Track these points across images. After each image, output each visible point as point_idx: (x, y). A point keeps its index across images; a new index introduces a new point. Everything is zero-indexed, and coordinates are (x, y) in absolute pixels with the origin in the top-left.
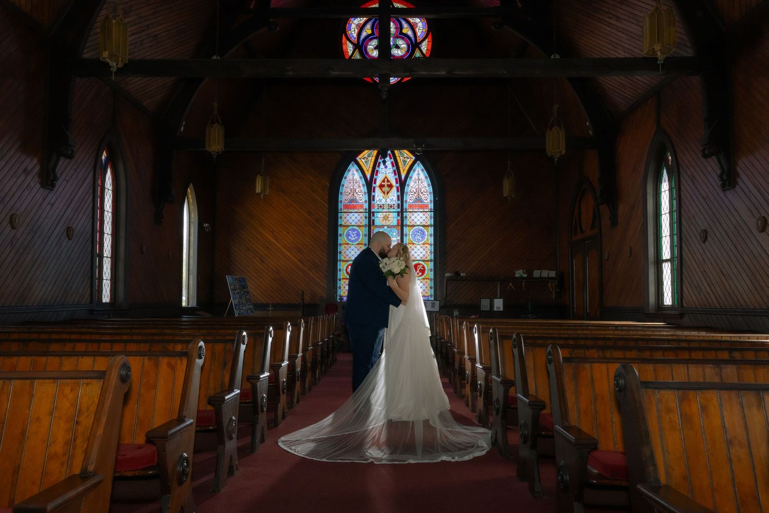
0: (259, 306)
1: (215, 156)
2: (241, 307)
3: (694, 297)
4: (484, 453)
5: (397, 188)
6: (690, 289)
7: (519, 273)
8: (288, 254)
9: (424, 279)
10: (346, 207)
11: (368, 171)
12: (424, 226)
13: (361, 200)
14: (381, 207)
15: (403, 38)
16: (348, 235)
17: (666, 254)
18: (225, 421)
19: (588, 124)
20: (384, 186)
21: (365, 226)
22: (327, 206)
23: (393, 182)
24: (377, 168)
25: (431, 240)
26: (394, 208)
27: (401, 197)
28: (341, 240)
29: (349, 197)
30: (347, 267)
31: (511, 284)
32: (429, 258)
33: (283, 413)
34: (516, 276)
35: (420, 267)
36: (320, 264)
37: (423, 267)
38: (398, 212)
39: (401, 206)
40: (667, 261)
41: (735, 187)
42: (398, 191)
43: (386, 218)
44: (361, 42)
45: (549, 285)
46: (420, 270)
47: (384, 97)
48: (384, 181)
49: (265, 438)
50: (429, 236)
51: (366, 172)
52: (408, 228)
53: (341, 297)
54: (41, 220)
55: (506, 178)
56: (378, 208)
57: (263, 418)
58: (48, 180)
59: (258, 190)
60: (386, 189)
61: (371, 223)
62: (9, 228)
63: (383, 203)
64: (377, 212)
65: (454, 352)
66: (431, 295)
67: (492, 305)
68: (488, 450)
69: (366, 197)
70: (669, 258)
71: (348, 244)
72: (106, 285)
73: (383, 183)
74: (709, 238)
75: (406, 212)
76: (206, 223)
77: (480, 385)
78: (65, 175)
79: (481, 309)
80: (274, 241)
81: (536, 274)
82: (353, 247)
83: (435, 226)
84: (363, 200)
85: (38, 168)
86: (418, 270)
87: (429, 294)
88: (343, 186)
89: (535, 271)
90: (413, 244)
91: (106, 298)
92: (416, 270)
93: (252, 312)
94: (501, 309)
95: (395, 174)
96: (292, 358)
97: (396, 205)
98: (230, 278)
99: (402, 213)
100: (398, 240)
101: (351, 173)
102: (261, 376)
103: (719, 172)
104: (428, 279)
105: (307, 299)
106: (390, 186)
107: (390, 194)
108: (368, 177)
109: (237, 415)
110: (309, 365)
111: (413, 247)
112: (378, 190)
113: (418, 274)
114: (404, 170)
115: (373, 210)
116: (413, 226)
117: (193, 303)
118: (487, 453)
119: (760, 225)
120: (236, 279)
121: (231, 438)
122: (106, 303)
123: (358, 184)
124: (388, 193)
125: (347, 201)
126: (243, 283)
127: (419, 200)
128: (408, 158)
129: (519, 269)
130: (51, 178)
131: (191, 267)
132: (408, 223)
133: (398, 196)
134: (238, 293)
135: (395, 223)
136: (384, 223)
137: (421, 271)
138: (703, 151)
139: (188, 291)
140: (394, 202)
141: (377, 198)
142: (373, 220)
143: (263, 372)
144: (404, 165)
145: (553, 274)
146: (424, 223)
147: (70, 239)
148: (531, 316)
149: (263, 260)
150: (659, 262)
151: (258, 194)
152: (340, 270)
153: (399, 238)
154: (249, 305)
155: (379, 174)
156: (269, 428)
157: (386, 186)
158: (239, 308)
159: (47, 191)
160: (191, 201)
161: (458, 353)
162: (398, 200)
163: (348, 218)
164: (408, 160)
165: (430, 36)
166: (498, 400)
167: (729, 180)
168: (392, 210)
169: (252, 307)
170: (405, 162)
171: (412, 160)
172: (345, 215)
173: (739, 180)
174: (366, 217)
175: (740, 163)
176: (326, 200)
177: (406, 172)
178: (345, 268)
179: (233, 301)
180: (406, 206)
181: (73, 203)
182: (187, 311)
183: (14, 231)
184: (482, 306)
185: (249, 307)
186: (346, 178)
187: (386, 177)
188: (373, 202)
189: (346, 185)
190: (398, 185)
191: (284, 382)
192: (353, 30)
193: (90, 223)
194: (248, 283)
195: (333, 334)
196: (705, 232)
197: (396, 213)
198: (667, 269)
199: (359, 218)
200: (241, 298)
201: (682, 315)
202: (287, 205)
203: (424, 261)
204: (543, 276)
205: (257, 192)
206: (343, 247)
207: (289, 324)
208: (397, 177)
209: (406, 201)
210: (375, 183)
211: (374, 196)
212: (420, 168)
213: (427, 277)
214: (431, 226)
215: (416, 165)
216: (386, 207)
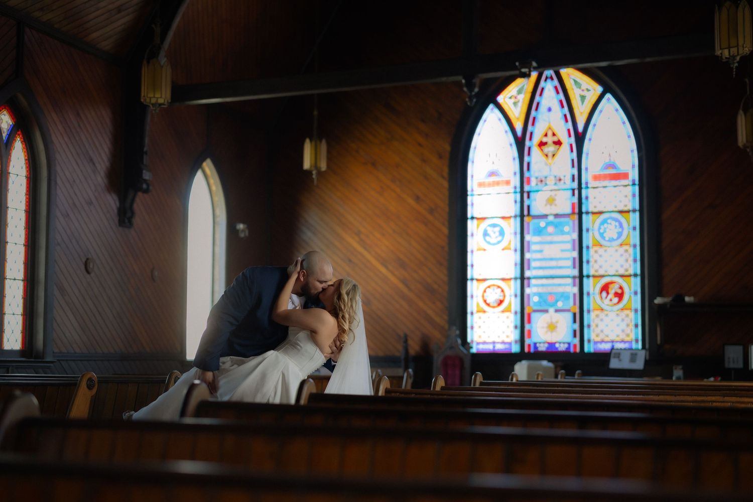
5: (571, 145)
8: (383, 270)
9: (622, 309)
10: (481, 185)
11: (518, 118)
12: (621, 212)
13: (507, 171)
14: (541, 181)
16: (486, 234)
20: (546, 143)
21: (515, 217)
22: (446, 184)
23: (563, 136)
24: (533, 113)
25: (635, 238)
26: (564, 183)
27: (578, 163)
28: (472, 243)
29: (486, 168)
30: (484, 291)
32: (631, 272)
36: (435, 286)
37: (621, 288)
38: (573, 190)
39: (578, 178)
42: (572, 152)
43: (551, 201)
48: (546, 135)
50: (630, 229)
51: (515, 121)
52: (590, 216)
56: (537, 184)
59: (308, 163)
60: (550, 149)
61: (524, 212)
63: (545, 174)
64: (534, 191)
66: (636, 341)
67: (746, 358)
69: (515, 167)
71: (485, 250)
73: (545, 140)
75: (588, 188)
76: (241, 224)
79: (727, 365)
80: (361, 249)
82: (493, 255)
83: (642, 210)
84: (510, 171)
86: (612, 292)
87: (632, 337)
88: (475, 148)
90: (601, 245)
92: (608, 293)
95: (567, 121)
97: (569, 178)
99: (579, 190)
100: (573, 240)
101: (488, 123)
104: (631, 309)
105: (414, 347)
106: (558, 143)
107: (556, 157)
108: (519, 128)
111: (601, 251)
112: (535, 151)
113: (611, 300)
114: (582, 113)
115: (526, 188)
124: (553, 155)
127: (610, 164)
128: (588, 90)
132: (591, 209)
133: (572, 160)
135: (568, 210)
136: (547, 210)
137: (616, 294)
140: (565, 172)
141: (534, 167)
142: (529, 207)
144: (582, 104)
146: (620, 207)
152: (472, 296)
153: (575, 236)
155: (537, 124)
157: (550, 144)
162: (572, 166)
163: (484, 204)
164: (590, 93)
168: (561, 185)
170: (583, 98)
171: (597, 93)
172: (479, 199)
174: (514, 202)
176: (445, 175)
177: (585, 115)
178: (480, 293)
180: (586, 177)
184: (727, 360)
186: (478, 134)
187: (550, 128)
188: (526, 174)
190: (572, 140)
197: (570, 192)
199: (503, 203)
202: (382, 188)
203: (622, 276)
206: (476, 255)
208: (570, 125)
209: (587, 168)
210: (531, 139)
211: (529, 163)
212: (611, 106)
213: (628, 306)
214: (634, 211)
215: (604, 101)
216: (551, 181)
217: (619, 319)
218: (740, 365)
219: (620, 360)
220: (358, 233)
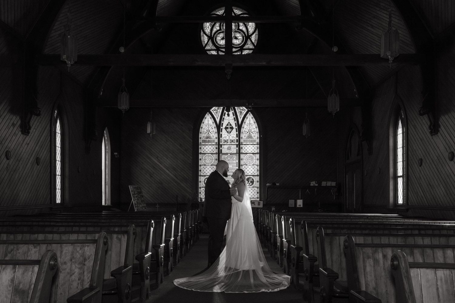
0: (149, 205)
1: (124, 112)
2: (138, 206)
3: (414, 199)
4: (286, 288)
5: (236, 129)
6: (412, 194)
7: (313, 184)
8: (167, 171)
9: (253, 187)
10: (204, 141)
11: (218, 118)
12: (253, 154)
13: (213, 137)
14: (226, 141)
15: (240, 33)
17: (400, 172)
18: (145, 269)
19: (355, 90)
20: (228, 128)
21: (216, 153)
22: (192, 141)
23: (234, 126)
24: (223, 117)
25: (258, 162)
26: (234, 142)
27: (239, 135)
28: (200, 163)
29: (205, 135)
30: (205, 180)
31: (308, 190)
32: (256, 174)
33: (172, 268)
34: (311, 185)
35: (251, 180)
36: (187, 178)
37: (253, 180)
38: (237, 145)
39: (239, 141)
40: (400, 177)
41: (437, 133)
42: (237, 131)
43: (229, 149)
44: (213, 35)
45: (332, 191)
46: (251, 181)
47: (229, 78)
48: (228, 125)
49: (163, 280)
50: (256, 160)
51: (217, 119)
52: (243, 155)
53: (201, 198)
54: (22, 153)
55: (304, 124)
56: (224, 142)
57: (162, 269)
58: (25, 129)
59: (149, 131)
60: (229, 130)
61: (219, 152)
62: (5, 159)
63: (227, 139)
64: (223, 145)
65: (271, 232)
66: (258, 198)
67: (296, 204)
68: (288, 286)
69: (216, 135)
70: (401, 175)
71: (205, 165)
72: (58, 192)
73: (227, 126)
74: (423, 164)
75: (242, 144)
76: (115, 152)
77: (285, 251)
78: (34, 126)
79: (289, 206)
80: (158, 163)
81: (324, 184)
82: (208, 167)
83: (260, 153)
84: (215, 137)
85: (19, 123)
86: (250, 181)
87: (256, 196)
88: (202, 128)
89: (323, 182)
90: (246, 165)
91: (58, 201)
92: (248, 182)
93: (145, 208)
94: (302, 206)
95: (235, 121)
96: (176, 236)
97: (236, 140)
98: (131, 187)
99: (239, 145)
100: (237, 163)
101: (207, 119)
102: (161, 246)
103: (429, 123)
104: (256, 187)
105: (180, 200)
106: (232, 128)
108: (218, 122)
109: (150, 266)
110: (184, 240)
111: (246, 167)
112: (224, 130)
113: (249, 184)
114: (240, 118)
115: (221, 143)
116: (246, 153)
117: (109, 203)
118: (288, 288)
119: (450, 157)
120: (135, 188)
121: (147, 279)
122: (58, 203)
123: (211, 126)
124: (230, 132)
125: (204, 138)
126: (139, 190)
127: (250, 137)
128: (243, 110)
129: (313, 181)
130: (27, 128)
131: (107, 180)
132: (243, 152)
133: (237, 134)
134: (136, 197)
135: (235, 152)
136: (228, 152)
138: (420, 111)
139: (105, 196)
140: (234, 139)
141: (223, 136)
142: (221, 150)
143: (161, 244)
144: (241, 115)
145: (334, 184)
146: (253, 152)
147: (38, 165)
148: (320, 211)
149: (152, 176)
150: (396, 177)
151: (149, 134)
152: (200, 182)
153: (237, 161)
154: (143, 204)
155: (224, 121)
156: (165, 276)
157: (229, 128)
158: (137, 206)
159: (25, 136)
160: (106, 138)
161: (273, 233)
162: (237, 137)
163: (205, 148)
164: (243, 111)
165: (257, 31)
166: (294, 258)
167: (434, 129)
169: (145, 205)
170: (241, 112)
171: (246, 111)
172: (203, 146)
173: (440, 129)
174: (216, 148)
175: (441, 120)
176: (191, 137)
177: (241, 119)
178: (203, 181)
179: (134, 201)
180: (242, 141)
181: (40, 143)
182: (105, 208)
183: (8, 161)
184: (289, 204)
185: (144, 205)
186: (203, 123)
187: (229, 122)
188: (221, 138)
189: (203, 128)
190: (237, 127)
191: (171, 250)
192: (208, 27)
193: (49, 155)
194: (143, 190)
195: (197, 222)
196: (421, 160)
197: (236, 145)
198: (400, 181)
199: (212, 148)
200: (138, 200)
201: (407, 210)
202: (167, 140)
203: (253, 176)
204: (327, 185)
205: (148, 132)
206: (202, 167)
207: (174, 216)
208: (236, 122)
209: (242, 138)
210: (222, 126)
211: (221, 134)
212: (250, 117)
213: (255, 186)
214: (257, 153)
215: (248, 114)
216: (229, 141)
217: (252, 191)
218: (294, 206)
219: (255, 205)
220: (157, 157)
